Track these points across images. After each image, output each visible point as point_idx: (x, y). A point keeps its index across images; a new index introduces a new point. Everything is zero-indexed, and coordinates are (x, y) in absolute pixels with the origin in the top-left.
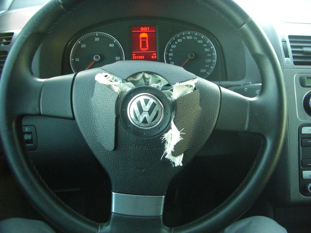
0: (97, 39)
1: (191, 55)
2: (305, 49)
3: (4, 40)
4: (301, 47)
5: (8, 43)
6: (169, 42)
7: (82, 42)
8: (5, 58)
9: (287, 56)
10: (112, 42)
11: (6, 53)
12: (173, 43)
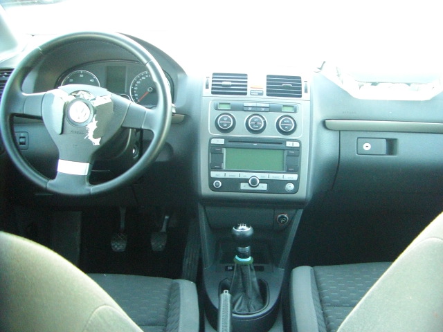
0: (81, 76)
1: (150, 89)
2: (223, 83)
3: (6, 74)
4: (221, 81)
5: (8, 76)
6: (135, 79)
7: (71, 78)
8: (4, 85)
9: (207, 87)
10: (92, 78)
11: (5, 81)
12: (138, 79)
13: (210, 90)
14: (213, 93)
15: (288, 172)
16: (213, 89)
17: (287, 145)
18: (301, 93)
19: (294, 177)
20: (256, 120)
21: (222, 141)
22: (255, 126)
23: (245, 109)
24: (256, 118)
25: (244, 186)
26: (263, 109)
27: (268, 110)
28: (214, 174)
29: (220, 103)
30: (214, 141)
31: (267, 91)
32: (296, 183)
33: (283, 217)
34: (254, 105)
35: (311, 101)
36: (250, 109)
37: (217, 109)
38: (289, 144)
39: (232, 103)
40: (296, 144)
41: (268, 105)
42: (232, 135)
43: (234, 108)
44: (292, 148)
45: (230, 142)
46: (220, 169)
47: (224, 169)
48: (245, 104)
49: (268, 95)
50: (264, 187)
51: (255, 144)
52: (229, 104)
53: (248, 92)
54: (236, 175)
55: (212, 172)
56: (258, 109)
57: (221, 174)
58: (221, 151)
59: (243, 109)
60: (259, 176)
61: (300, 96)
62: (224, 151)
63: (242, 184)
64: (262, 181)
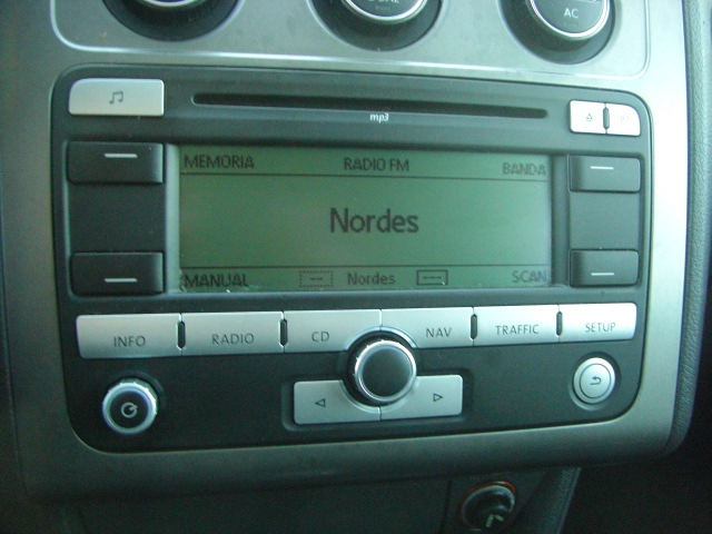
15: (583, 288)
17: (578, 125)
19: (617, 319)
21: (146, 98)
25: (313, 399)
28: (98, 330)
30: (92, 98)
32: (627, 355)
33: (492, 499)
38: (585, 118)
40: (624, 121)
42: (216, 51)
44: (607, 148)
45: (203, 98)
46: (144, 297)
47: (174, 291)
50: (443, 393)
51: (381, 118)
54: (257, 328)
55: (84, 322)
57: (151, 330)
60: (416, 324)
62: (169, 164)
63: (300, 386)
64: (434, 360)
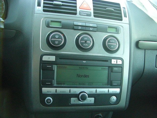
2: (55, 2)
4: (53, 1)
13: (41, 8)
14: (44, 11)
15: (112, 86)
16: (44, 7)
17: (113, 63)
18: (121, 17)
19: (117, 90)
20: (85, 39)
21: (53, 58)
22: (84, 45)
23: (75, 27)
24: (86, 37)
25: (73, 100)
26: (91, 29)
27: (95, 29)
29: (52, 21)
30: (45, 58)
31: (94, 13)
32: (118, 96)
33: (99, 116)
34: (84, 24)
35: (130, 24)
36: (80, 28)
37: (48, 26)
38: (114, 62)
39: (63, 21)
40: (120, 62)
41: (95, 26)
42: (62, 52)
43: (65, 26)
44: (117, 66)
45: (60, 59)
46: (51, 86)
47: (55, 85)
48: (76, 23)
49: (95, 16)
50: (91, 100)
51: (84, 62)
52: (60, 22)
53: (78, 12)
54: (66, 90)
55: (43, 89)
56: (87, 29)
57: (52, 90)
58: (52, 67)
59: (74, 27)
60: (88, 91)
61: (121, 20)
62: (55, 67)
64: (90, 96)
